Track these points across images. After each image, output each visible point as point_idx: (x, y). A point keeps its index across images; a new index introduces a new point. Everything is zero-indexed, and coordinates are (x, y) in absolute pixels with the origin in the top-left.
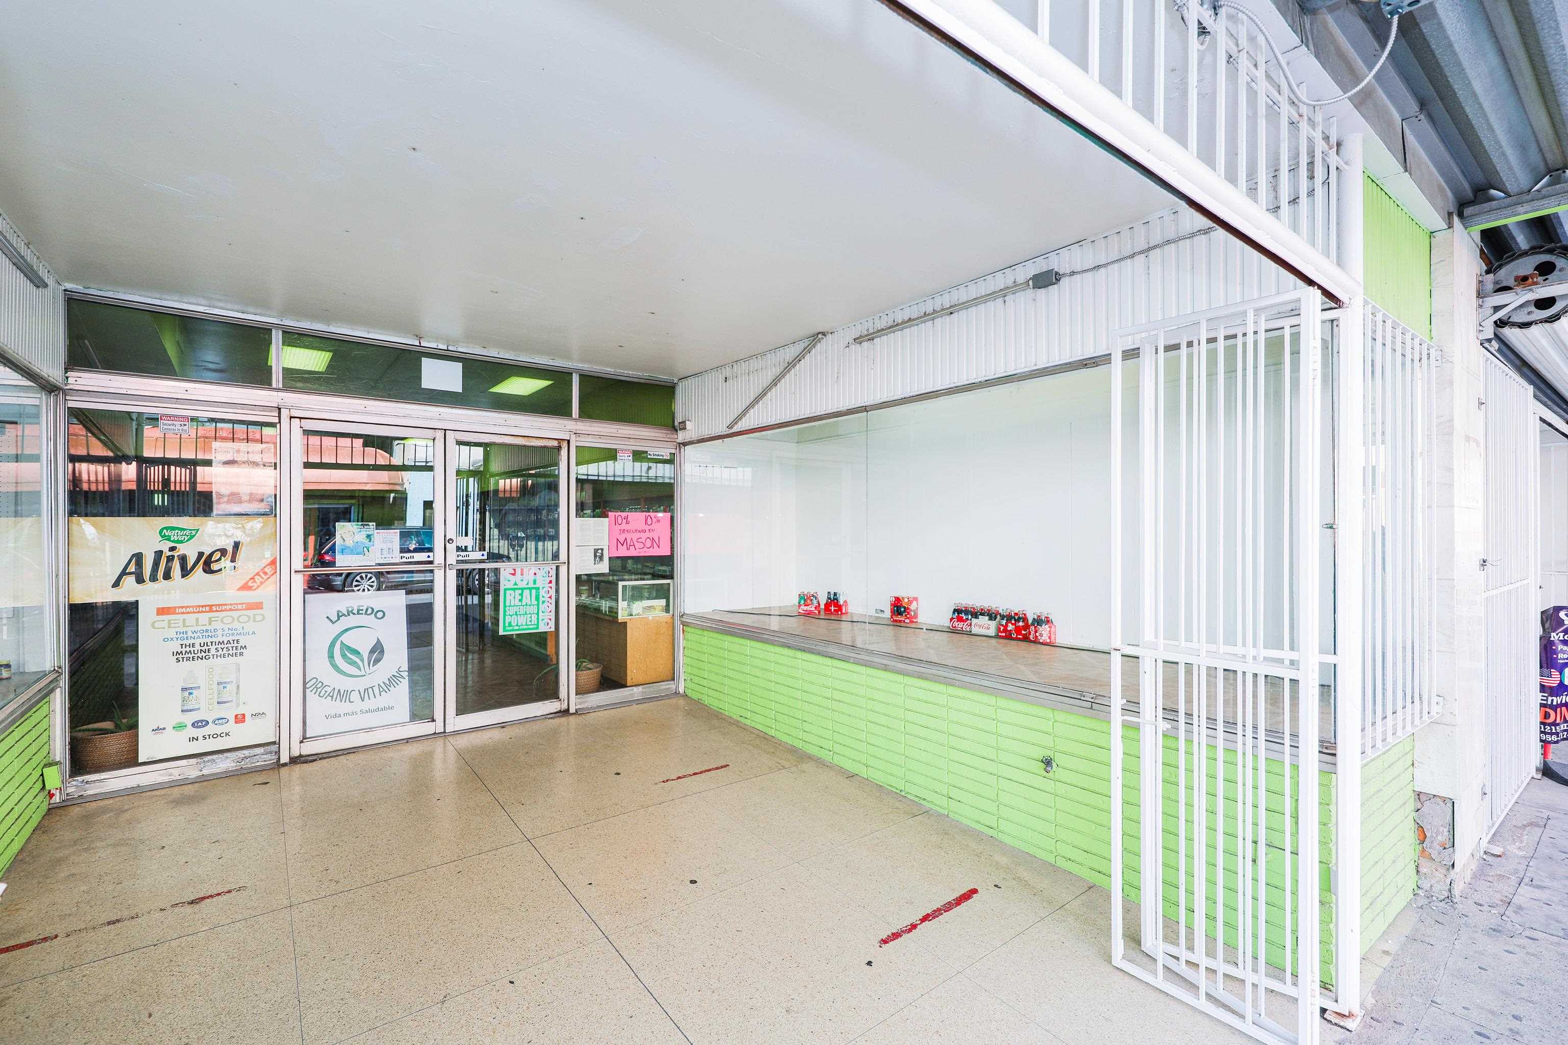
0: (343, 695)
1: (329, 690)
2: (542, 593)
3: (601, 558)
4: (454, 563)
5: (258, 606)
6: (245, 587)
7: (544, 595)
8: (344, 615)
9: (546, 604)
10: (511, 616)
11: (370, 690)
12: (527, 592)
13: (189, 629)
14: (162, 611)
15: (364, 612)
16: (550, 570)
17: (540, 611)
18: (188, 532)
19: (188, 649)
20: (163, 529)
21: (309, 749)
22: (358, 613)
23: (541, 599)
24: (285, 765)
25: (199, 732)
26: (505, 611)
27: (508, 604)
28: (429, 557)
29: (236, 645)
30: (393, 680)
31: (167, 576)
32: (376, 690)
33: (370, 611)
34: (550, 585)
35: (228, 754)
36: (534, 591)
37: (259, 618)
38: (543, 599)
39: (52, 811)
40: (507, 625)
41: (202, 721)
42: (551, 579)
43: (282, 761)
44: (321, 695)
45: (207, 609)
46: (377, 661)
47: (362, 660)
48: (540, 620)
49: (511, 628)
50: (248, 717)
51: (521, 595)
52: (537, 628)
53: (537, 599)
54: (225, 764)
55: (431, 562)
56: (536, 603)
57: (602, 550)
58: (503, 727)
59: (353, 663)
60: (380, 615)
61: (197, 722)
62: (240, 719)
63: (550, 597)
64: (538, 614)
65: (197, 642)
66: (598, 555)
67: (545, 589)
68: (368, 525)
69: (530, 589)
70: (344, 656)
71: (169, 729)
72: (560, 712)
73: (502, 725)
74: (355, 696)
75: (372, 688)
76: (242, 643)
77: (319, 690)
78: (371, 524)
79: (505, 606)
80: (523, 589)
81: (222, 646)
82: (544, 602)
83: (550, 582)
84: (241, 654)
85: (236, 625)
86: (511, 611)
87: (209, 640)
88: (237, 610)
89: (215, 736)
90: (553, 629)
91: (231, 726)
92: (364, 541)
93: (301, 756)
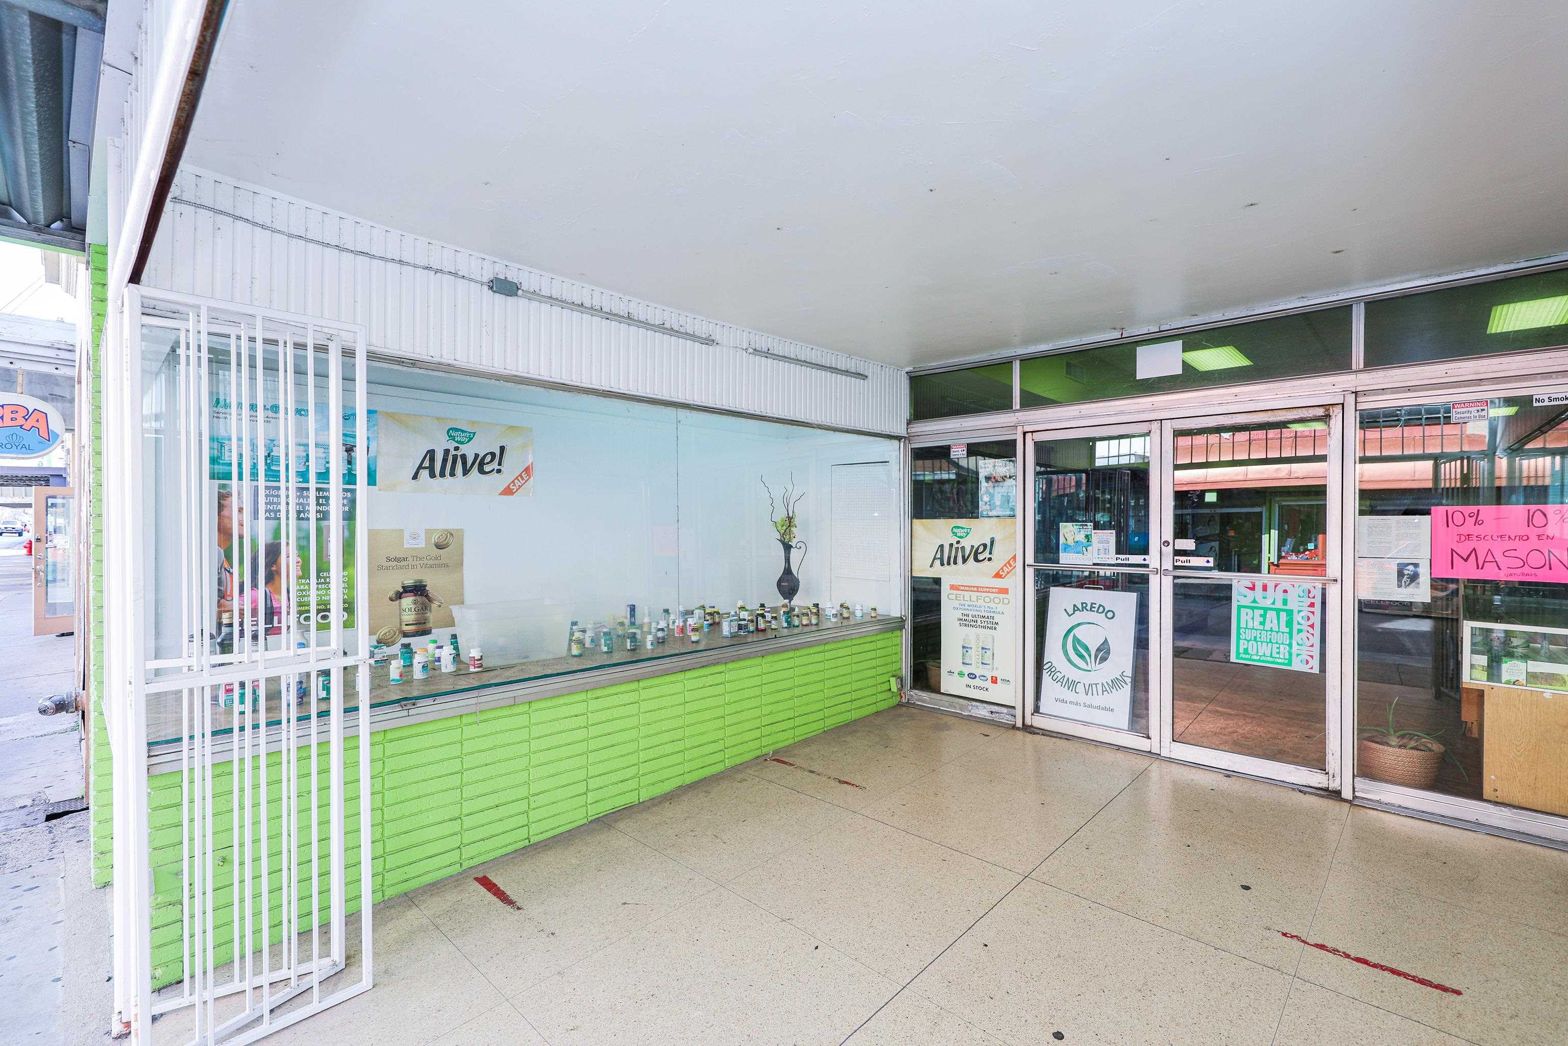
0: (1072, 685)
1: (1060, 676)
2: (1298, 618)
3: (1414, 577)
4: (1171, 568)
5: (1004, 591)
6: (998, 575)
7: (1302, 622)
8: (1078, 609)
9: (1304, 635)
10: (1248, 641)
11: (1094, 686)
12: (1271, 615)
13: (966, 603)
14: (953, 587)
15: (1096, 610)
16: (1312, 590)
17: (1294, 644)
18: (966, 530)
19: (966, 618)
20: (955, 527)
21: (1038, 722)
22: (1091, 610)
23: (1296, 627)
24: (1018, 729)
25: (972, 682)
26: (1239, 634)
27: (1243, 625)
28: (1145, 560)
29: (992, 620)
30: (1115, 683)
31: (955, 563)
32: (1099, 687)
33: (1101, 609)
34: (1311, 609)
35: (985, 705)
36: (1283, 615)
37: (1006, 601)
38: (1300, 627)
39: (900, 705)
40: (1241, 651)
41: (973, 674)
42: (1313, 600)
43: (1017, 726)
44: (1054, 679)
45: (976, 589)
46: (1104, 659)
47: (1090, 656)
48: (1294, 656)
49: (1247, 656)
50: (999, 680)
51: (1264, 616)
52: (1290, 664)
53: (1289, 624)
54: (982, 712)
55: (1146, 566)
56: (1287, 630)
57: (1416, 565)
58: (1228, 776)
59: (1081, 656)
60: (1110, 615)
61: (971, 674)
62: (994, 680)
63: (1312, 626)
64: (1290, 645)
65: (970, 613)
66: (1405, 575)
67: (1302, 614)
68: (1086, 525)
69: (1278, 611)
70: (1075, 649)
71: (956, 674)
72: (1326, 790)
73: (1229, 774)
74: (1080, 688)
75: (1096, 684)
76: (996, 620)
77: (1053, 674)
78: (1088, 524)
79: (1239, 628)
80: (1266, 610)
81: (984, 619)
82: (1300, 631)
83: (1312, 605)
84: (995, 629)
85: (992, 605)
86: (1249, 635)
87: (977, 613)
88: (993, 593)
89: (981, 689)
90: (1316, 670)
91: (988, 684)
92: (1083, 540)
93: (1032, 726)
